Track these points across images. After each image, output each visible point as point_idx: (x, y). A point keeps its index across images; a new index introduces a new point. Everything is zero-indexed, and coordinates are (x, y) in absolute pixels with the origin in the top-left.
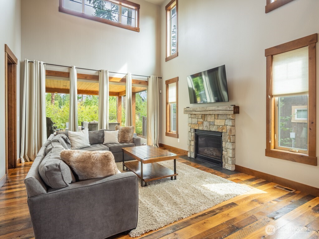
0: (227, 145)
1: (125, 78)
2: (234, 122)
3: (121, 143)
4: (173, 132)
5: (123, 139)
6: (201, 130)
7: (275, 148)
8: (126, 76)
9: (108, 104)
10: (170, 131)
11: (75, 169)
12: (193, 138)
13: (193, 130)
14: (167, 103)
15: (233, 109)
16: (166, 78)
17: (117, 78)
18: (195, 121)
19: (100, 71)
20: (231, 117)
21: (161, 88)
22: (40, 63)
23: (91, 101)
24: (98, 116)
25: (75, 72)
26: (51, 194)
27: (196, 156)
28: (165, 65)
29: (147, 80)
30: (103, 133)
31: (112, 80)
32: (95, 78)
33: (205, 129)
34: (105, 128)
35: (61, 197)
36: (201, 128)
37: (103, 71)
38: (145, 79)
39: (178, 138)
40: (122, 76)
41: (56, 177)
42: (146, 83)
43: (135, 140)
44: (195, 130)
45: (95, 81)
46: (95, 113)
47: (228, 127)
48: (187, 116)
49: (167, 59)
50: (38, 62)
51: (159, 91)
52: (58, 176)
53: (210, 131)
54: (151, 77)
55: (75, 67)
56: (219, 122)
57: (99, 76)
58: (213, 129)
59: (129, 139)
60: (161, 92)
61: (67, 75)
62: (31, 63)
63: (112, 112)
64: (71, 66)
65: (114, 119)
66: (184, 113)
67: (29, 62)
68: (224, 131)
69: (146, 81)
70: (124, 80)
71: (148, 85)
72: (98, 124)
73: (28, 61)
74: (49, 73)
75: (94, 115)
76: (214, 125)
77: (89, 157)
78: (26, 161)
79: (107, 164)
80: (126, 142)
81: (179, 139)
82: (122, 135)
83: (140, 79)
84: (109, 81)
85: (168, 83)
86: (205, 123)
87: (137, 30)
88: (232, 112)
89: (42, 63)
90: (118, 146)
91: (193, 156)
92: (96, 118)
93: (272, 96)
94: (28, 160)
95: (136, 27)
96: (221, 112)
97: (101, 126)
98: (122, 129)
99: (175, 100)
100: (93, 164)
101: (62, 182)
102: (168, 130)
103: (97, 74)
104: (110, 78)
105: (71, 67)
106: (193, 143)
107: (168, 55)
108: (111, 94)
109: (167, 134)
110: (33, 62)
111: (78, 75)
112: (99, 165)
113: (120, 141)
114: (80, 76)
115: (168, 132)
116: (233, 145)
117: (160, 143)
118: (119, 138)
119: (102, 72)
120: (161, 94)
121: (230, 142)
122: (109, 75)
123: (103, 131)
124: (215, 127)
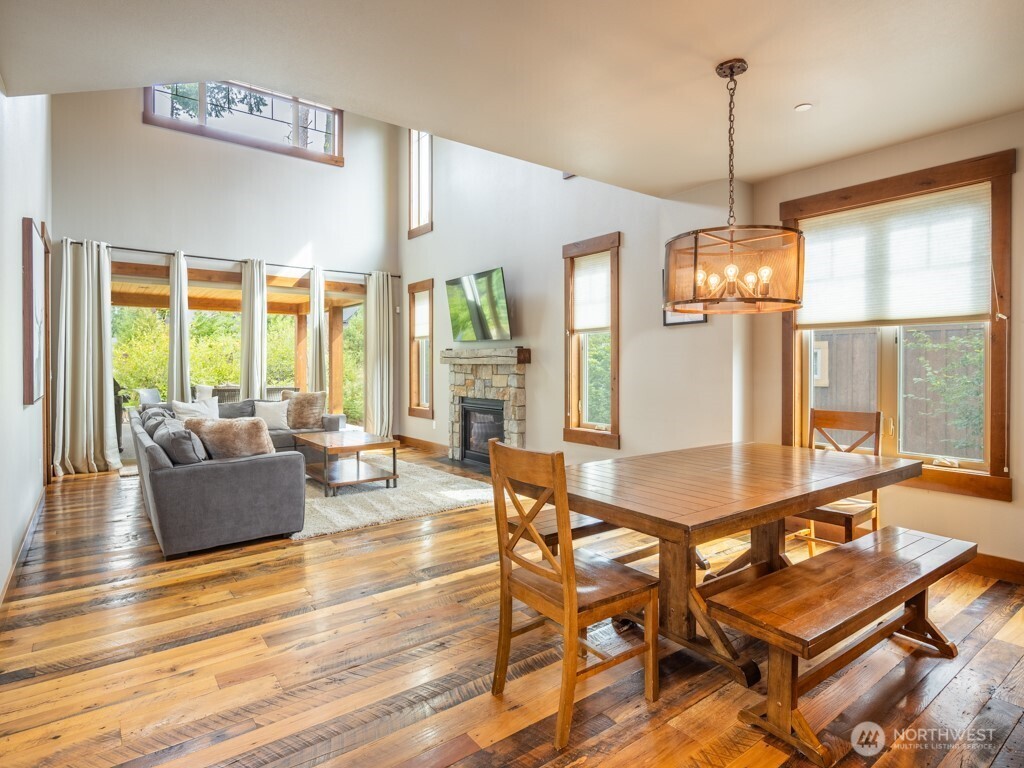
0: (510, 426)
1: (307, 278)
2: (524, 379)
3: (294, 427)
4: (425, 405)
5: (299, 420)
6: (472, 399)
7: (579, 426)
8: (309, 273)
9: (265, 340)
10: (418, 405)
11: (208, 443)
12: (457, 416)
13: (457, 398)
14: (412, 339)
15: (516, 355)
16: (409, 278)
17: (286, 279)
18: (460, 378)
19: (246, 262)
20: (515, 369)
21: (397, 302)
22: (98, 246)
23: (213, 323)
24: (238, 367)
25: (183, 266)
26: (179, 469)
27: (464, 456)
28: (408, 247)
29: (363, 283)
30: (253, 406)
31: (274, 283)
32: (234, 278)
33: (478, 395)
34: (257, 396)
35: (194, 474)
36: (470, 394)
37: (252, 262)
38: (358, 279)
39: (433, 418)
40: (299, 274)
41: (185, 447)
42: (362, 289)
43: (325, 421)
44: (462, 399)
45: (233, 286)
46: (228, 362)
47: (512, 391)
48: (446, 368)
49: (412, 234)
50: (95, 243)
51: (394, 310)
52: (188, 446)
53: (486, 399)
54: (374, 275)
55: (182, 253)
56: (499, 381)
57: (241, 274)
58: (491, 395)
59: (312, 421)
60: (398, 311)
61: (163, 273)
62: (78, 244)
63: (283, 358)
64: (172, 252)
65: (288, 379)
66: (441, 363)
67: (72, 243)
68: (506, 398)
69: (361, 285)
70: (304, 284)
71: (365, 292)
72: (239, 390)
73: (69, 240)
74: (119, 269)
75: (225, 365)
76: (492, 387)
77: (230, 426)
78: (67, 472)
79: (256, 436)
80: (305, 425)
81: (434, 422)
82: (296, 410)
83: (345, 279)
84: (268, 286)
85: (414, 289)
86: (479, 384)
87: (338, 162)
88: (515, 361)
89: (103, 245)
90: (286, 434)
91: (457, 456)
92: (231, 377)
93: (573, 332)
94: (72, 470)
95: (336, 155)
96: (500, 361)
97: (248, 393)
98: (296, 398)
99: (426, 332)
100: (236, 435)
101: (193, 455)
102: (415, 401)
103: (238, 270)
104: (270, 278)
105: (174, 254)
106: (457, 427)
107: (414, 226)
108: (274, 307)
109: (412, 412)
110: (82, 244)
111: (191, 271)
112: (245, 436)
113: (291, 424)
114: (196, 275)
115: (414, 407)
116: (519, 425)
117: (397, 433)
118: (291, 419)
119: (249, 263)
120: (398, 317)
121: (515, 419)
122: (266, 270)
123: (253, 401)
124: (493, 390)
